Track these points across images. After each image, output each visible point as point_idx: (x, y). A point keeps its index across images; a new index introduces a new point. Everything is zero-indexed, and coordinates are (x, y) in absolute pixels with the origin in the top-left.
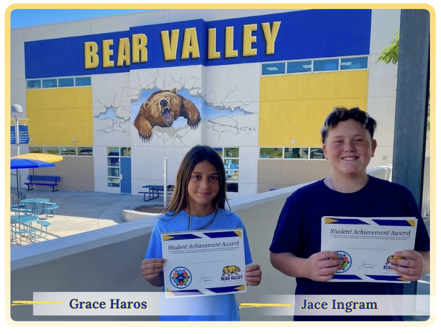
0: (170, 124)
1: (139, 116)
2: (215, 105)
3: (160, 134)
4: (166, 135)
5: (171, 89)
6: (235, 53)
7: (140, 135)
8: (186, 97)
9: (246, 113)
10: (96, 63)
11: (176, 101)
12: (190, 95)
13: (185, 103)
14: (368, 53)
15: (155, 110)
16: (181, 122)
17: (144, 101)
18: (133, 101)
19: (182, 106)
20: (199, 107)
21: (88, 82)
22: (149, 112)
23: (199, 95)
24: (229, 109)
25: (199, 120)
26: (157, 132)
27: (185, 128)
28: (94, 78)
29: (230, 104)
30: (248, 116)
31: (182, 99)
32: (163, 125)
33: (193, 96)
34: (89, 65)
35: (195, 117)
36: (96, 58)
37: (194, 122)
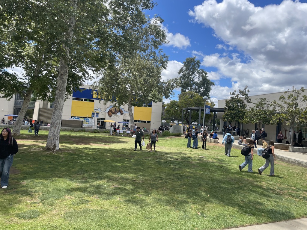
0: (117, 114)
1: (109, 111)
3: (114, 116)
4: (115, 116)
7: (109, 116)
10: (96, 97)
11: (118, 109)
15: (113, 110)
16: (119, 113)
17: (110, 108)
18: (108, 108)
19: (120, 110)
21: (93, 101)
22: (112, 110)
23: (123, 108)
26: (113, 116)
28: (95, 100)
32: (115, 114)
34: (94, 97)
36: (96, 95)
37: (122, 114)
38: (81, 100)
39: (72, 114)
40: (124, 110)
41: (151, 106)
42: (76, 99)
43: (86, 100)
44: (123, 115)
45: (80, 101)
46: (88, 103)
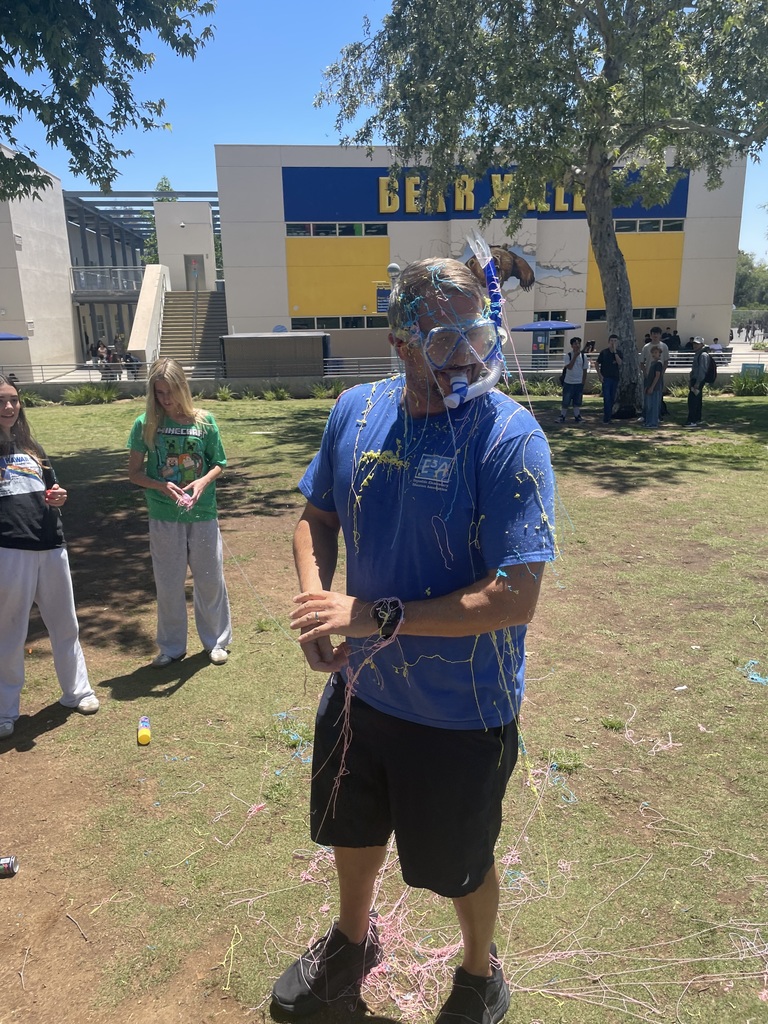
2: (543, 264)
5: (501, 244)
6: (566, 207)
8: (519, 254)
9: (575, 273)
10: (396, 207)
11: (507, 260)
12: (524, 253)
13: (517, 261)
14: (685, 216)
16: (513, 282)
19: (515, 265)
20: (533, 266)
21: (383, 231)
22: (475, 271)
23: (533, 253)
24: (558, 268)
25: (532, 280)
27: (517, 290)
28: (392, 226)
29: (559, 264)
30: (577, 276)
31: (515, 256)
33: (527, 254)
34: (385, 208)
35: (529, 277)
36: (396, 199)
37: (527, 283)
38: (327, 234)
39: (296, 308)
40: (538, 264)
41: (679, 227)
42: (304, 230)
43: (348, 231)
44: (534, 287)
45: (323, 238)
46: (362, 240)
